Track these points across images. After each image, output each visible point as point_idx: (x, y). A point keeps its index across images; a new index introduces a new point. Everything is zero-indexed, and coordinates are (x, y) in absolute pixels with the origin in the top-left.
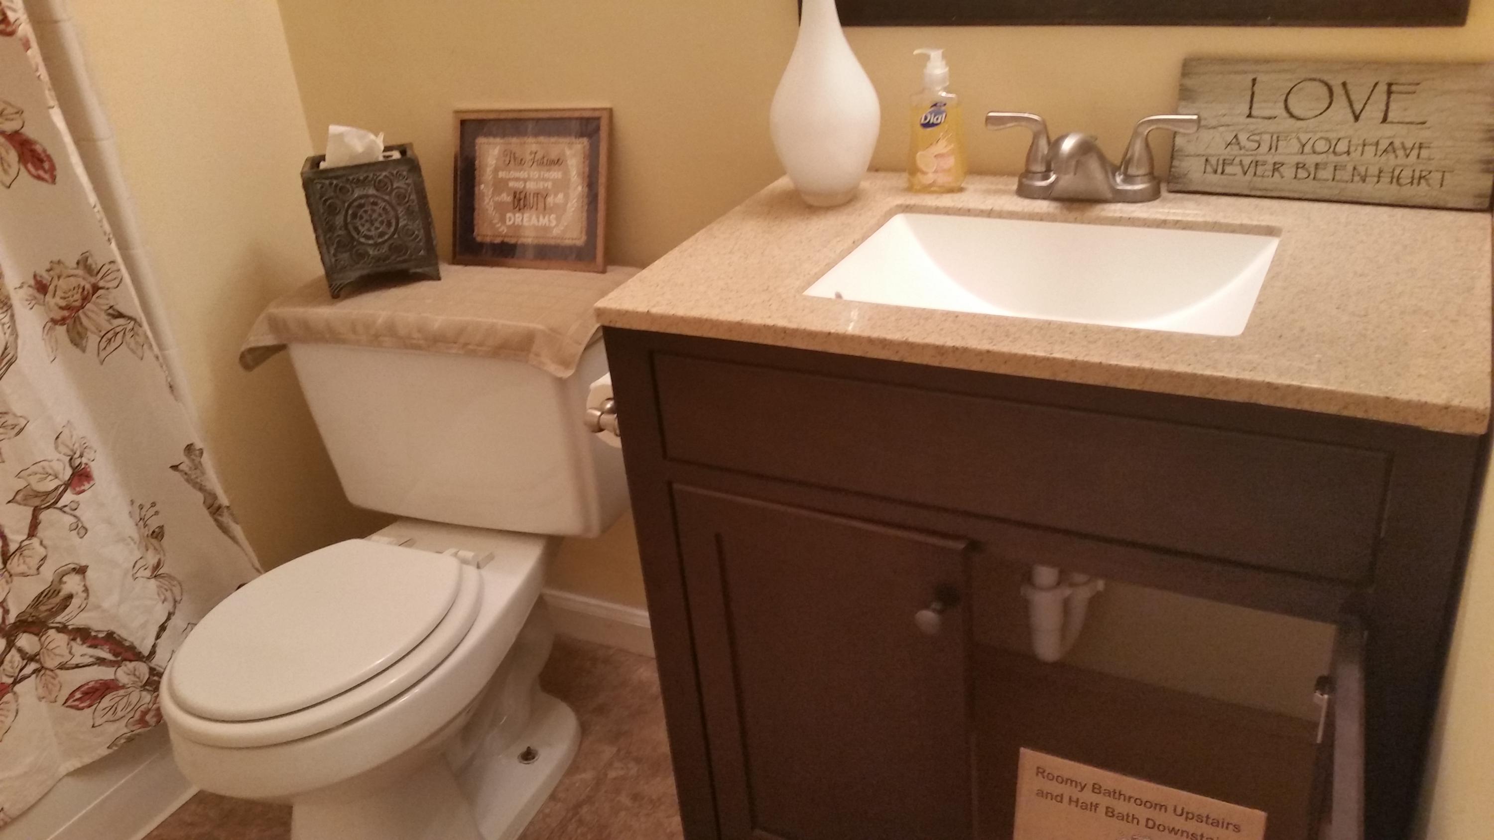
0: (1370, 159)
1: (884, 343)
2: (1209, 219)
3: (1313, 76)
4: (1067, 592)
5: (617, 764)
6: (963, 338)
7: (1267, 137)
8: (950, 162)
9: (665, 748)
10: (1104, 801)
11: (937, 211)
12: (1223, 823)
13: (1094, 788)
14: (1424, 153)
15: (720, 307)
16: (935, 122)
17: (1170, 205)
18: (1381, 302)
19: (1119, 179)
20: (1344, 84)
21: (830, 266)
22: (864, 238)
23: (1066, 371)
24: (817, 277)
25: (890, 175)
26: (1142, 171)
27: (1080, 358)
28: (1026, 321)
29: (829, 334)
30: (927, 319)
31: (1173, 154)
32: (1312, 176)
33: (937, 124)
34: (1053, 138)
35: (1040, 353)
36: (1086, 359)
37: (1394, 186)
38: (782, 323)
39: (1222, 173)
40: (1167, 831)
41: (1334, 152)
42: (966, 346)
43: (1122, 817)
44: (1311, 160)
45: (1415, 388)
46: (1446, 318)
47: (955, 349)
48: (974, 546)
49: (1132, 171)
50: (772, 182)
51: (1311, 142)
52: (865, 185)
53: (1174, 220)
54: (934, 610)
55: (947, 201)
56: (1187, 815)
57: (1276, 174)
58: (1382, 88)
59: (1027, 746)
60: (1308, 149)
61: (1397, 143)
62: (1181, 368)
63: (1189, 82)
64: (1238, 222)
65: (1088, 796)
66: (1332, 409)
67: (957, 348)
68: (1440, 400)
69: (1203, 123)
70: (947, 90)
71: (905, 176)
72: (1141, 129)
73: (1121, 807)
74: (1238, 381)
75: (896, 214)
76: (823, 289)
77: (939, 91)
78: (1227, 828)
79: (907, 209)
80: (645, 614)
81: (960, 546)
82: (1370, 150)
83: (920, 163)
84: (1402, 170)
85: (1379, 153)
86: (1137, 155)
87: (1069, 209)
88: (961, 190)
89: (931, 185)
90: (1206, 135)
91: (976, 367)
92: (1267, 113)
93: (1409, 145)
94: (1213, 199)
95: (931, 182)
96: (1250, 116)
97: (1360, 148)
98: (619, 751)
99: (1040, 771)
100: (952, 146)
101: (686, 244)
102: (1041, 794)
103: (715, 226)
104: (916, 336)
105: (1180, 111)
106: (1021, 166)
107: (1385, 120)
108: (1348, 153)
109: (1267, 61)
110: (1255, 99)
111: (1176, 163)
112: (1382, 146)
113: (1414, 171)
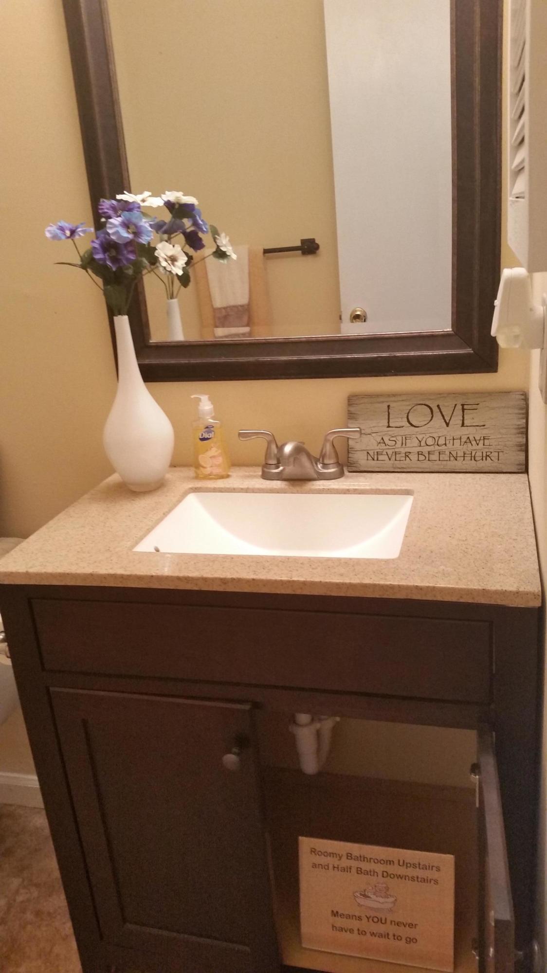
0: (458, 448)
1: (187, 579)
2: (374, 487)
3: (421, 403)
4: (318, 725)
5: (22, 891)
6: (237, 572)
7: (400, 438)
8: (220, 460)
9: (57, 874)
10: (354, 864)
11: (215, 490)
12: (429, 867)
13: (348, 856)
14: (487, 442)
15: (77, 564)
16: (208, 437)
17: (350, 480)
18: (474, 532)
19: (320, 466)
20: (438, 406)
21: (149, 531)
22: (170, 510)
23: (301, 588)
24: (141, 539)
25: (182, 469)
26: (332, 461)
27: (308, 580)
28: (274, 558)
29: (152, 576)
30: (213, 561)
31: (349, 450)
32: (427, 459)
33: (210, 438)
34: (279, 444)
35: (284, 578)
36: (312, 580)
37: (473, 461)
38: (120, 571)
39: (377, 460)
40: (396, 877)
41: (438, 445)
42: (239, 577)
43: (367, 873)
44: (426, 450)
45: (498, 582)
46: (511, 539)
47: (233, 580)
48: (256, 705)
49: (326, 461)
50: (107, 477)
51: (424, 439)
52: (168, 476)
53: (354, 489)
54: (234, 754)
55: (220, 484)
56: (406, 864)
57: (407, 458)
58: (459, 407)
59: (303, 835)
60: (423, 443)
61: (471, 438)
62: (367, 581)
63: (352, 409)
64: (389, 488)
65: (345, 863)
66: (454, 599)
67: (234, 579)
68: (513, 589)
69: (363, 432)
70: (213, 418)
71: (193, 469)
72: (328, 437)
73: (365, 866)
74: (399, 586)
75: (189, 493)
76: (146, 546)
77: (208, 419)
78: (432, 869)
79: (196, 490)
80: (36, 778)
81: (247, 707)
82: (457, 442)
83: (202, 463)
84: (476, 452)
85: (462, 443)
86: (328, 453)
87: (293, 485)
88: (228, 476)
89: (210, 475)
90: (365, 439)
91: (247, 590)
92: (398, 425)
93: (477, 438)
94: (374, 475)
95: (209, 473)
96: (389, 427)
97: (452, 441)
98: (23, 881)
99: (313, 851)
100: (220, 451)
101: (51, 523)
102: (315, 866)
103: (71, 510)
104: (208, 573)
105: (350, 425)
106: (262, 460)
107: (463, 425)
108: (445, 444)
109: (394, 395)
110: (391, 417)
111: (350, 455)
112: (463, 440)
113: (482, 452)
